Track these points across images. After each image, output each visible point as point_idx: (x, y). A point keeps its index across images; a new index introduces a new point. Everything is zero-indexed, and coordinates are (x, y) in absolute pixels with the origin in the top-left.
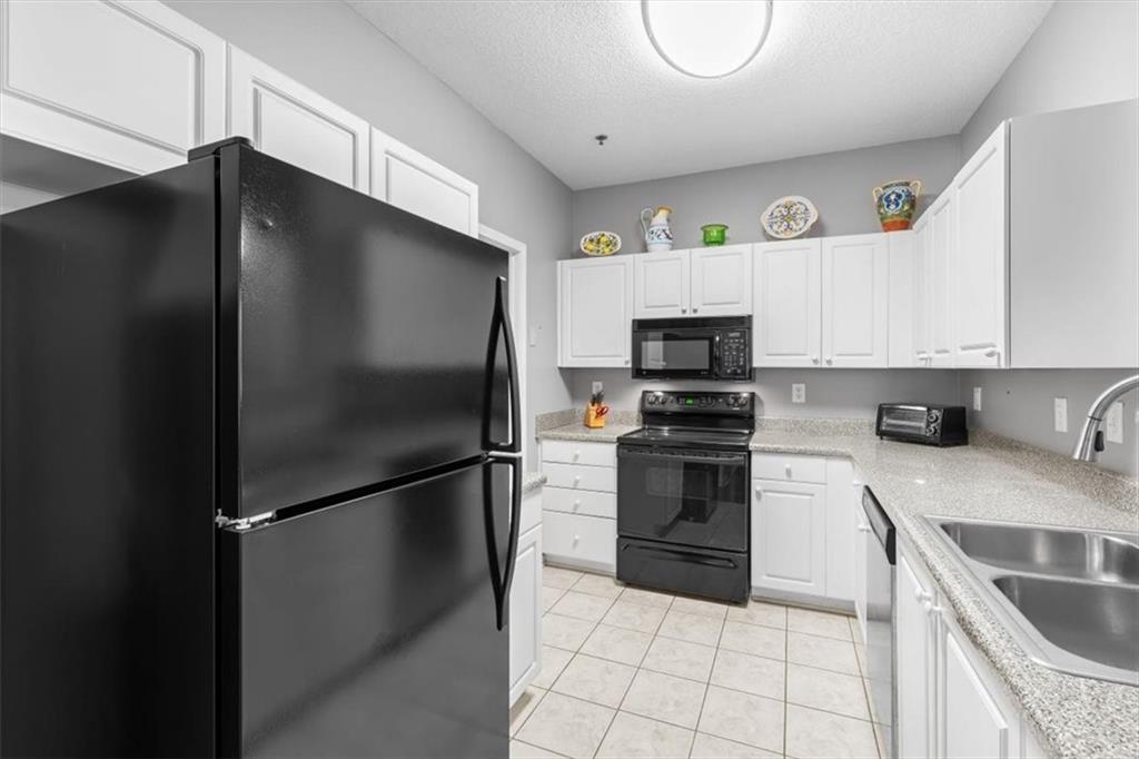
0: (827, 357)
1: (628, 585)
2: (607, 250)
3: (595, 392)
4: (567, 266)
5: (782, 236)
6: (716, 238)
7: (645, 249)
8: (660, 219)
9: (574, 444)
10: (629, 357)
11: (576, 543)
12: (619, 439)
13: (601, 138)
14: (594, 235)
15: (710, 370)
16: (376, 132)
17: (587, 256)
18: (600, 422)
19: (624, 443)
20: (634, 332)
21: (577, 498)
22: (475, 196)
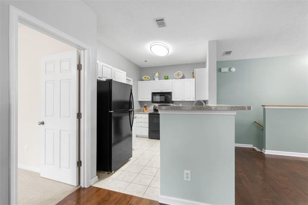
0: (184, 99)
1: (151, 139)
2: (147, 79)
3: (145, 105)
4: (140, 82)
5: (177, 78)
6: (167, 78)
7: (154, 80)
8: (157, 74)
9: (141, 115)
10: (151, 99)
11: (141, 132)
12: (149, 113)
13: (146, 61)
14: (145, 76)
15: (165, 101)
16: (114, 68)
17: (144, 80)
18: (146, 111)
19: (150, 114)
20: (152, 95)
21: (142, 124)
22: (126, 74)
